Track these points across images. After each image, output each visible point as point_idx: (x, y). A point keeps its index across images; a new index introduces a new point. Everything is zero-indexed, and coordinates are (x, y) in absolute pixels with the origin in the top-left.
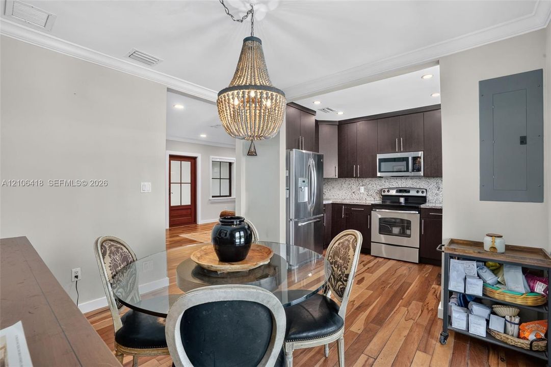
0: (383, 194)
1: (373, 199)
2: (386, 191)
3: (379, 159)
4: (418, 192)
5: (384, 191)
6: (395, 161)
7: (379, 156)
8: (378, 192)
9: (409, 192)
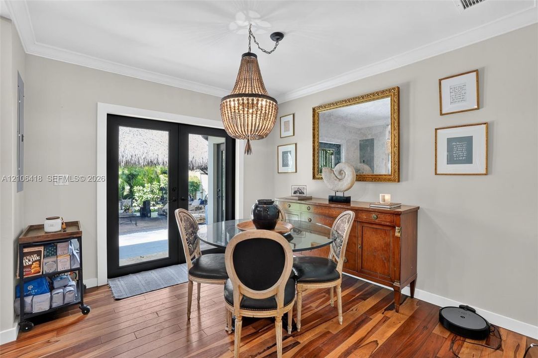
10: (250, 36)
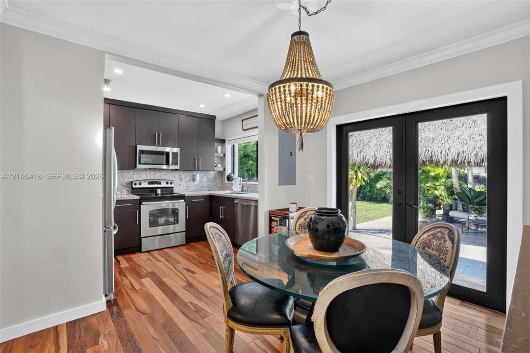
0: (134, 186)
1: (119, 193)
2: (138, 184)
3: (139, 150)
4: (167, 183)
5: (135, 184)
6: (151, 154)
7: (140, 147)
8: (126, 185)
9: (160, 183)
10: (300, 9)
